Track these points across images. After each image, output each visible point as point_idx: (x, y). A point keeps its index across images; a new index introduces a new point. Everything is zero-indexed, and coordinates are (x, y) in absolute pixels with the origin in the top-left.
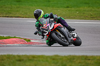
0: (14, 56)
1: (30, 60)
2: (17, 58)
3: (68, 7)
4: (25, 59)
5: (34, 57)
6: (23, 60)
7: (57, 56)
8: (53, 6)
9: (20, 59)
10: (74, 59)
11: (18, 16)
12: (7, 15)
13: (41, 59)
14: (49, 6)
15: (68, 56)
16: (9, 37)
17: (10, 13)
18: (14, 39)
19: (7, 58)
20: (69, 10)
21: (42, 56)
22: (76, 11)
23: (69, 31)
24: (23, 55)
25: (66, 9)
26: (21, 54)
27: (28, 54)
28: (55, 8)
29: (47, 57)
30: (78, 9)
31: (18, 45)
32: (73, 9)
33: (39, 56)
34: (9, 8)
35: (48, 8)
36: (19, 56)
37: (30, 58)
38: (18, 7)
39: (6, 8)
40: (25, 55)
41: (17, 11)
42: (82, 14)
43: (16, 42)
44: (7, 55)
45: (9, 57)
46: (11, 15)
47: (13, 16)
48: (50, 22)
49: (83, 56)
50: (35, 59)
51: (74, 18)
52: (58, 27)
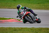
0: (12, 28)
1: (20, 30)
2: (14, 29)
3: (39, 4)
4: (17, 29)
5: (22, 28)
6: (17, 30)
7: (33, 28)
8: (31, 3)
9: (15, 30)
10: (41, 29)
11: (14, 8)
12: (9, 8)
13: (25, 30)
14: (30, 3)
15: (39, 28)
16: (10, 19)
17: (11, 7)
18: (12, 20)
19: (9, 29)
20: (39, 5)
21: (26, 28)
22: (43, 5)
23: (34, 16)
24: (16, 28)
25: (38, 4)
26: (16, 27)
27: (19, 27)
28: (32, 4)
29: (29, 28)
30: (44, 4)
31: (14, 22)
32: (41, 4)
33: (24, 28)
34: (10, 4)
35: (29, 4)
36: (15, 28)
37: (20, 29)
38: (15, 4)
39: (9, 4)
40: (17, 28)
41: (14, 5)
42: (45, 7)
43: (13, 21)
44: (9, 27)
45: (10, 28)
46: (11, 8)
47: (12, 8)
48: (24, 11)
49: (46, 28)
50: (23, 30)
51: (42, 9)
52: (28, 13)
